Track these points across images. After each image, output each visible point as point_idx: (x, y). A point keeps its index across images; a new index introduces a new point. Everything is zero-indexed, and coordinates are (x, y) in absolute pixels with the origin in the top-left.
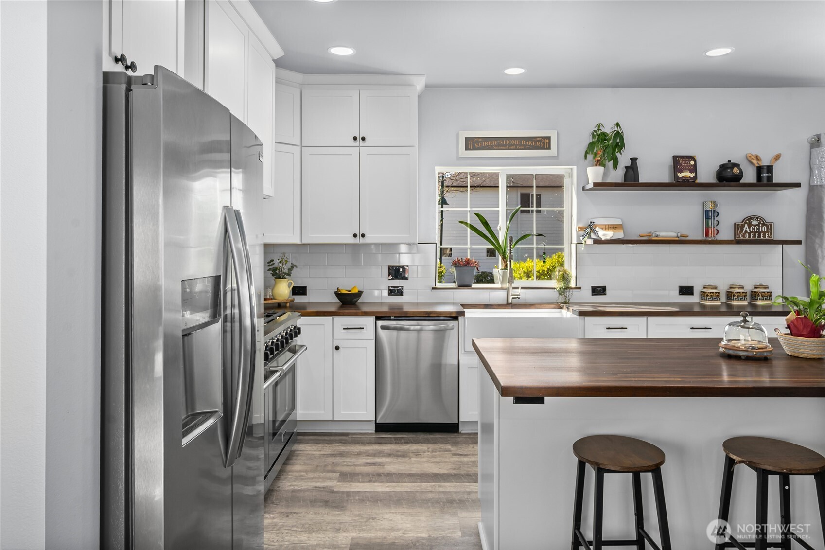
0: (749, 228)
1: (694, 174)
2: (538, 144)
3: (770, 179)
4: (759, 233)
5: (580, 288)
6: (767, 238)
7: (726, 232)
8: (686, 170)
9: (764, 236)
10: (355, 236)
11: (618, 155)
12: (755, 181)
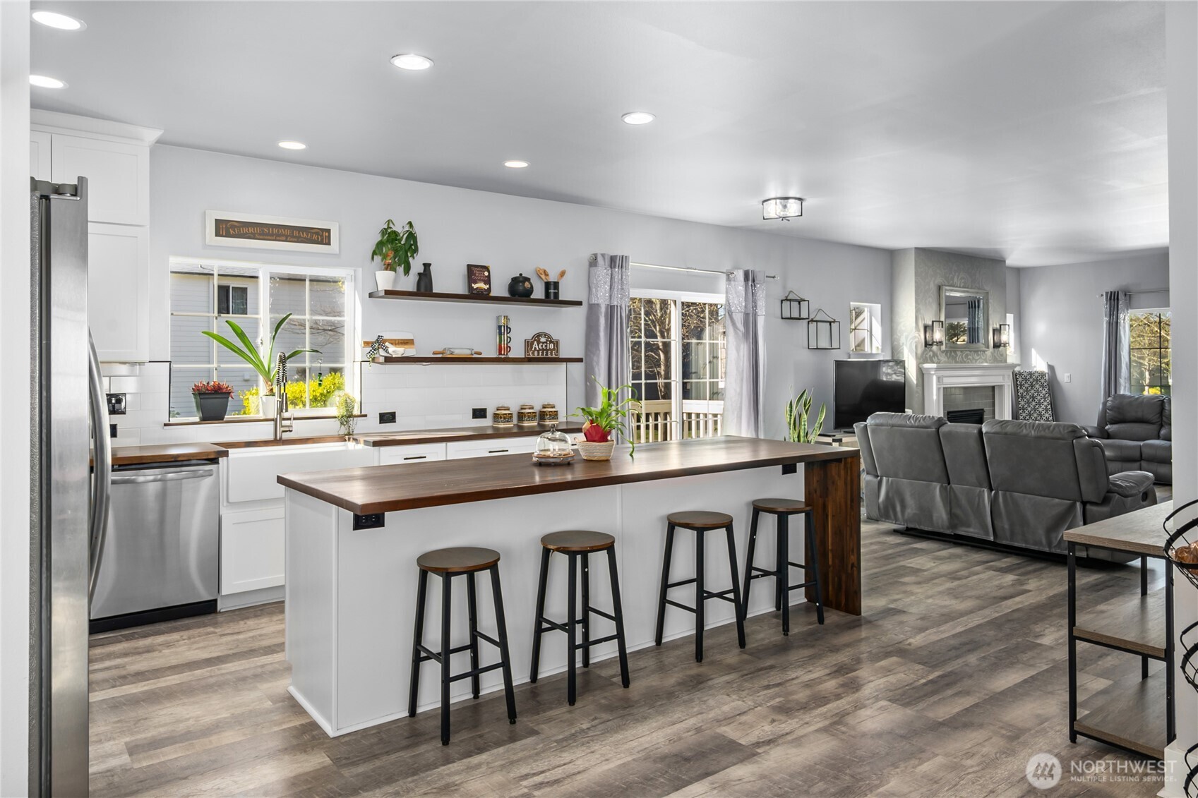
0: (538, 346)
1: (488, 286)
2: (315, 237)
3: (556, 295)
4: (547, 350)
5: (366, 416)
6: (554, 356)
7: (517, 351)
8: (481, 280)
9: (551, 354)
11: (411, 259)
12: (543, 297)
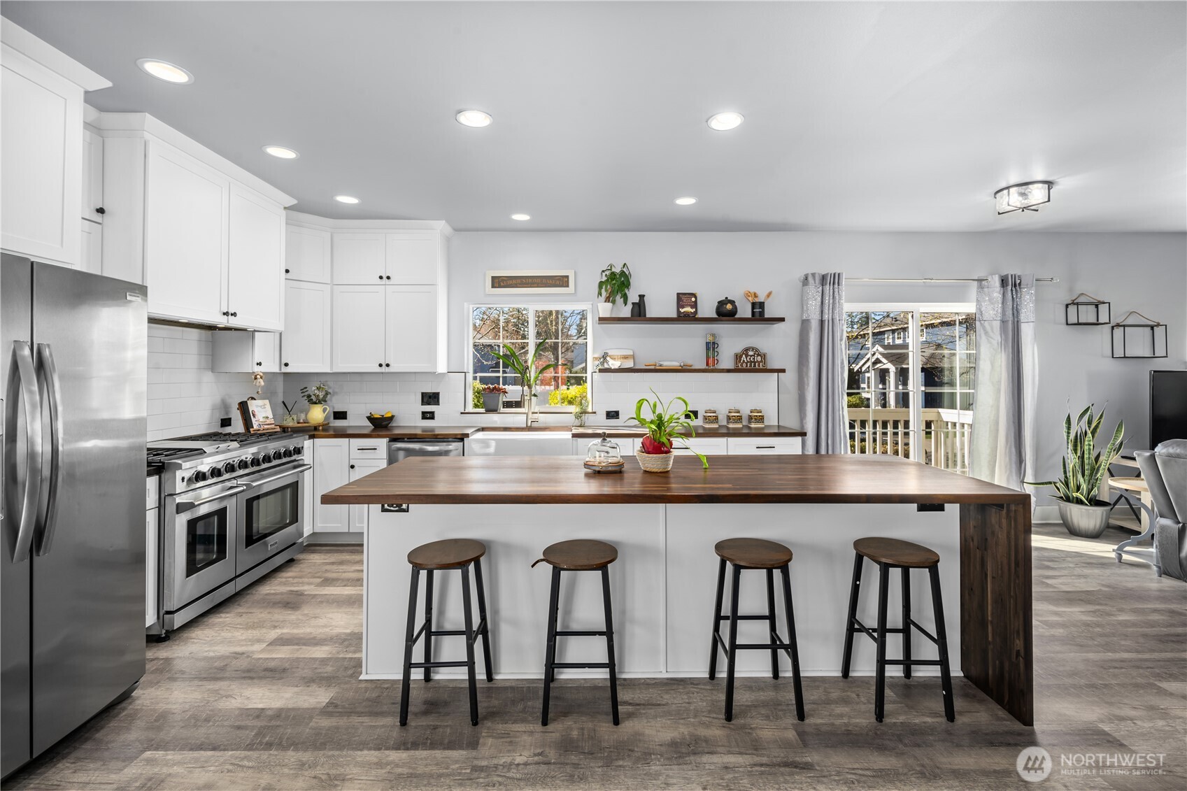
0: (747, 358)
1: (695, 310)
2: (558, 282)
3: (762, 313)
4: (755, 363)
5: (595, 413)
6: (761, 367)
7: (726, 361)
8: (687, 305)
9: (759, 366)
10: (381, 365)
11: (626, 291)
12: (750, 316)
